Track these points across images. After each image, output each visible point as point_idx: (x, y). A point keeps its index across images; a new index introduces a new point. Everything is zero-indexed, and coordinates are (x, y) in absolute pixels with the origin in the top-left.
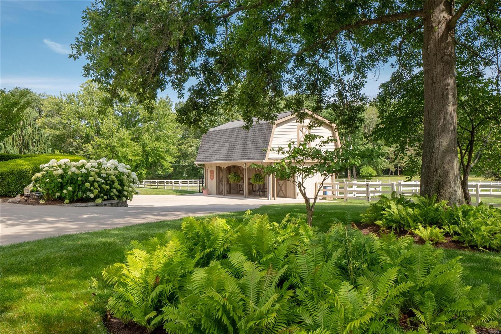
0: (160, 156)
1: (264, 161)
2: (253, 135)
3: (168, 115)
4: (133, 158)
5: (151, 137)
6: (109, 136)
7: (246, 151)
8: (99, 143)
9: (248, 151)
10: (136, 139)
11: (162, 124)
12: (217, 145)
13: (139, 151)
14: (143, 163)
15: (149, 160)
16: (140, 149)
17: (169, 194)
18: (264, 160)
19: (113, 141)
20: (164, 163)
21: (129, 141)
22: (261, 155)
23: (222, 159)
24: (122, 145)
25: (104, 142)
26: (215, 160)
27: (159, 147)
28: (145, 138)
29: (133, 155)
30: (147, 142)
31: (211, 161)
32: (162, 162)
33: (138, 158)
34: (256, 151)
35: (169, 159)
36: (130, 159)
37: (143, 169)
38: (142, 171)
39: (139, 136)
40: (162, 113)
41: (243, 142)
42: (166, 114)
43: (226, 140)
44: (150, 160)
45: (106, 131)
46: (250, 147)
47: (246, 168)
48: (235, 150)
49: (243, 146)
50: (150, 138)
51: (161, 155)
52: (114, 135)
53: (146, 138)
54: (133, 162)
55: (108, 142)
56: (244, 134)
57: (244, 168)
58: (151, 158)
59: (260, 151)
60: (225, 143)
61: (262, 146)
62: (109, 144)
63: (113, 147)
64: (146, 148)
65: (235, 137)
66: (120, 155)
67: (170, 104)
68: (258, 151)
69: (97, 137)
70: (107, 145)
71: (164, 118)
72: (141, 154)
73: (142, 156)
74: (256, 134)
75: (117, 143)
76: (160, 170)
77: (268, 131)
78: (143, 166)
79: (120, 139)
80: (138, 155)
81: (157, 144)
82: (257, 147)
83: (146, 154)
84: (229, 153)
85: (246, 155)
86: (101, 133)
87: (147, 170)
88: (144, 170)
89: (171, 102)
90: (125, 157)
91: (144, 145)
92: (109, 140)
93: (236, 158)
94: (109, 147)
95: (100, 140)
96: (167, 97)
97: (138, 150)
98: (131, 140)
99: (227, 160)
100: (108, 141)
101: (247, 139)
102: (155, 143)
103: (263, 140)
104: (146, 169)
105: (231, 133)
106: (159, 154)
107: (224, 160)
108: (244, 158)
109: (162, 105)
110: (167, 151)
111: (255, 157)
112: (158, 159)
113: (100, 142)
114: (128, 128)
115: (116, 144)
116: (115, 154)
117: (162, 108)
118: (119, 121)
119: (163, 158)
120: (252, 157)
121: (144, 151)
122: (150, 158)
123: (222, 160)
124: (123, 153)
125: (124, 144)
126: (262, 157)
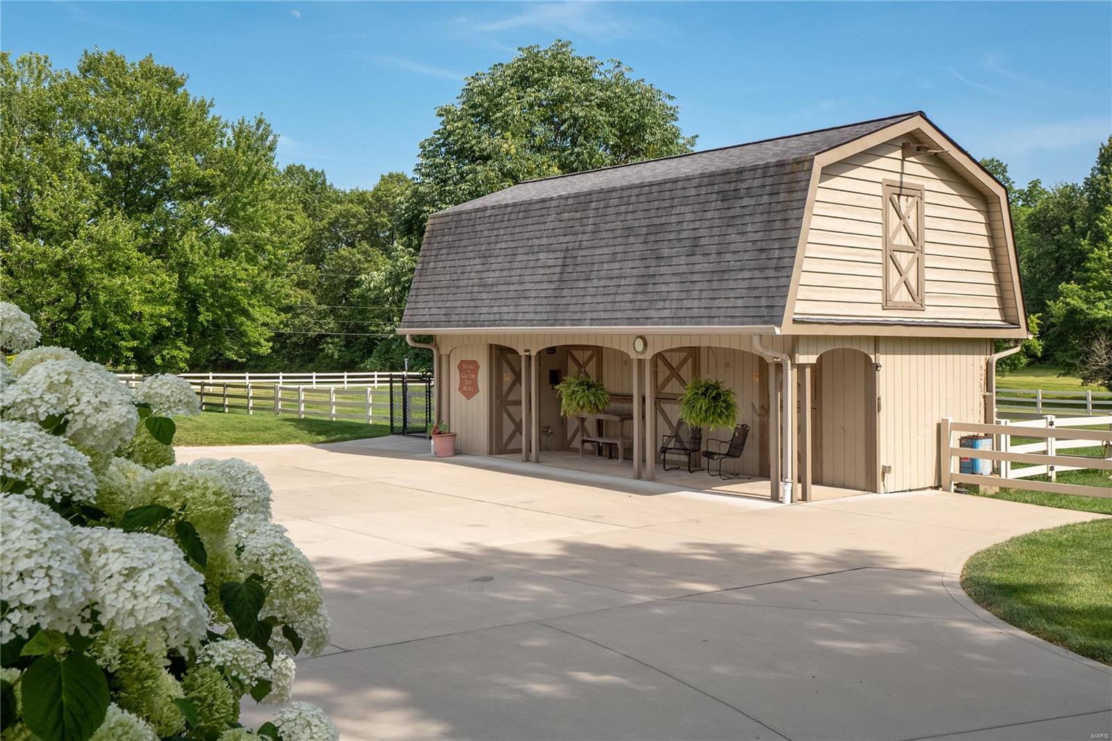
0: (234, 303)
1: (778, 331)
2: (689, 217)
3: (265, 176)
4: (147, 309)
5: (207, 243)
6: (65, 235)
7: (663, 288)
8: (29, 257)
9: (672, 287)
10: (159, 249)
11: (245, 205)
12: (496, 263)
13: (167, 287)
14: (180, 325)
15: (201, 318)
16: (169, 281)
17: (284, 439)
18: (779, 324)
19: (77, 250)
20: (248, 327)
21: (135, 254)
22: (752, 302)
23: (528, 316)
24: (110, 266)
25: (44, 254)
26: (493, 323)
27: (235, 276)
28: (187, 247)
29: (147, 301)
30: (195, 258)
31: (474, 323)
32: (242, 324)
33: (164, 309)
34: (715, 285)
35: (263, 314)
36: (135, 314)
37: (180, 344)
38: (175, 352)
39: (165, 242)
40: (245, 169)
41: (640, 247)
42: (257, 173)
43: (544, 241)
44: (204, 317)
45: (54, 216)
46: (683, 269)
47: (648, 356)
48: (596, 283)
49: (637, 263)
50: (205, 248)
51: (239, 304)
52: (82, 233)
53: (192, 247)
54: (146, 323)
55: (58, 252)
56: (640, 215)
57: (633, 356)
58: (208, 310)
59: (745, 284)
60: (541, 256)
61: (751, 264)
62: (64, 259)
63: (80, 272)
64: (191, 279)
65: (590, 228)
66: (102, 298)
67: (268, 143)
68: (732, 284)
69: (20, 237)
70: (58, 263)
71: (249, 186)
72: (174, 296)
73: (178, 304)
74: (710, 215)
75: (92, 257)
76: (230, 349)
77: (782, 197)
78: (178, 335)
79: (103, 246)
80: (162, 300)
81: (228, 268)
82: (724, 266)
83: (190, 299)
84: (565, 293)
85: (660, 305)
86: (36, 222)
87: (191, 349)
88: (184, 347)
89: (271, 138)
90: (118, 304)
91: (184, 268)
92: (65, 247)
93: (603, 315)
94: (66, 270)
95: (31, 246)
96: (260, 122)
97: (162, 284)
98: (140, 250)
99: (555, 322)
100: (59, 249)
101: (660, 237)
102: (219, 262)
103: (752, 236)
104: (188, 344)
105: (566, 215)
106: (233, 298)
107: (543, 322)
108: (653, 314)
109: (243, 145)
110: (258, 289)
111: (714, 312)
112: (228, 315)
113: (31, 252)
114: (131, 212)
115: (88, 262)
116: (87, 293)
117: (244, 153)
118: (99, 188)
119: (245, 313)
120: (696, 312)
121: (183, 287)
122: (202, 309)
123: (530, 322)
124: (110, 291)
125: (117, 262)
126: (764, 312)
